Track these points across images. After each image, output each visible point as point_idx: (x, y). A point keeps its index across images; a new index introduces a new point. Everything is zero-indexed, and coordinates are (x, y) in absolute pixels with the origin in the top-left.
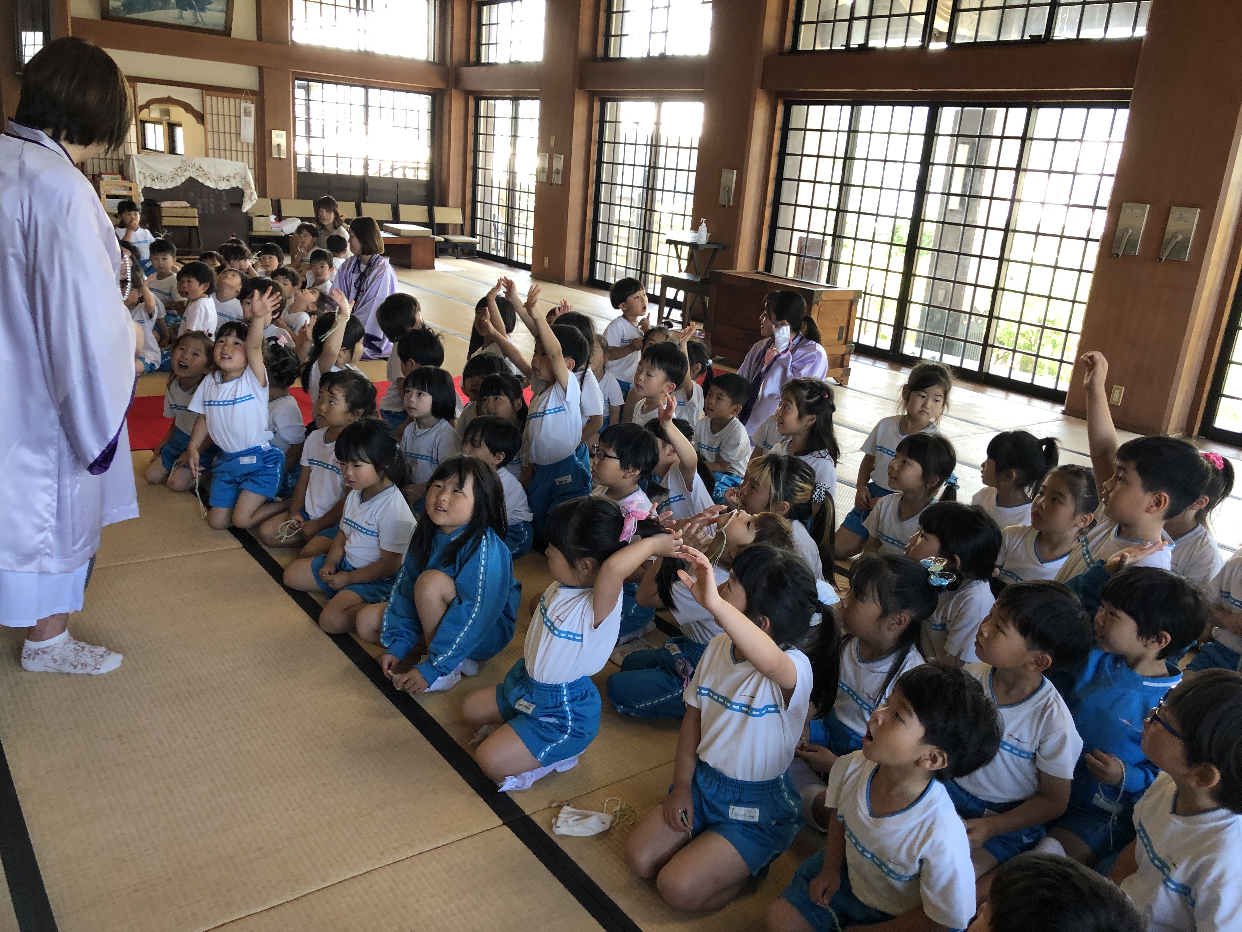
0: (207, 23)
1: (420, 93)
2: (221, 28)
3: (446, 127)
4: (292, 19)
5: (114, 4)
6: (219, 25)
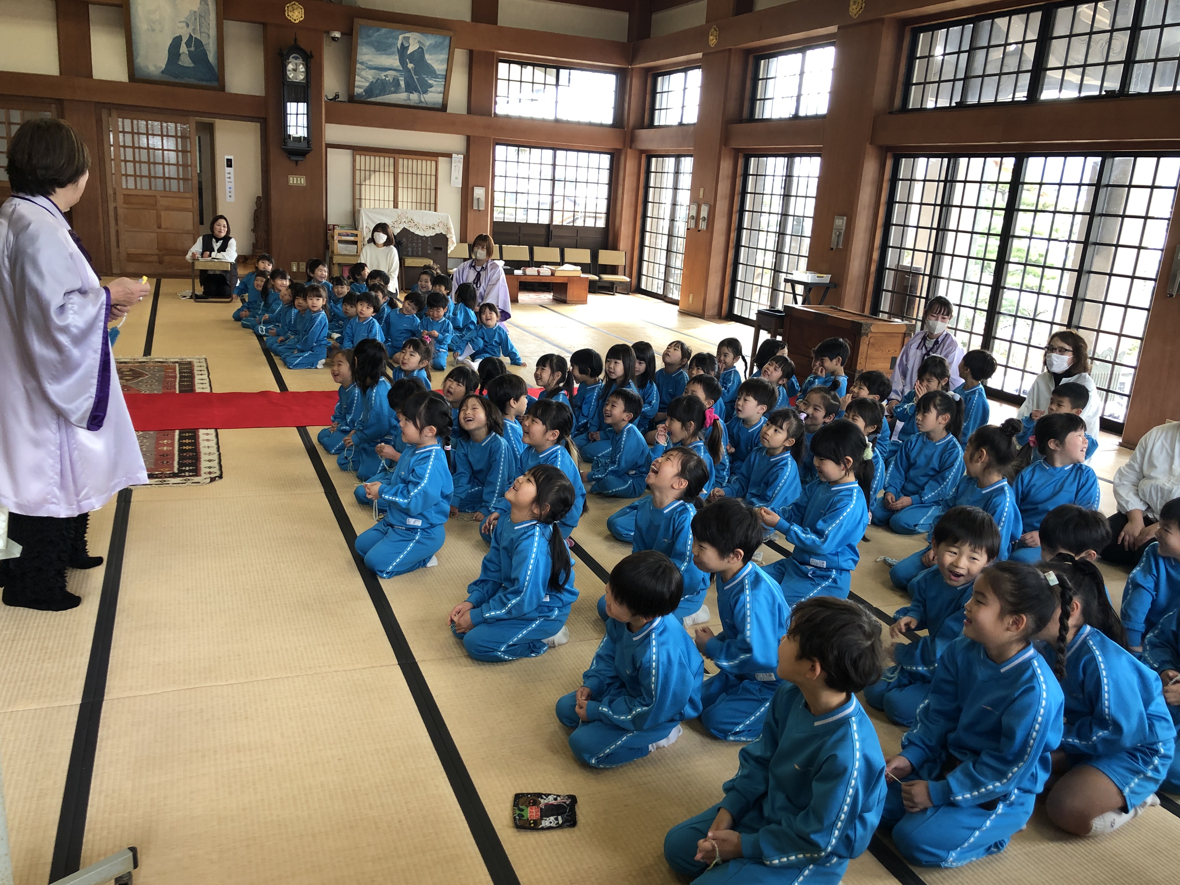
1: (600, 153)
2: (440, 106)
3: (621, 182)
4: (496, 96)
5: (358, 91)
6: (438, 103)
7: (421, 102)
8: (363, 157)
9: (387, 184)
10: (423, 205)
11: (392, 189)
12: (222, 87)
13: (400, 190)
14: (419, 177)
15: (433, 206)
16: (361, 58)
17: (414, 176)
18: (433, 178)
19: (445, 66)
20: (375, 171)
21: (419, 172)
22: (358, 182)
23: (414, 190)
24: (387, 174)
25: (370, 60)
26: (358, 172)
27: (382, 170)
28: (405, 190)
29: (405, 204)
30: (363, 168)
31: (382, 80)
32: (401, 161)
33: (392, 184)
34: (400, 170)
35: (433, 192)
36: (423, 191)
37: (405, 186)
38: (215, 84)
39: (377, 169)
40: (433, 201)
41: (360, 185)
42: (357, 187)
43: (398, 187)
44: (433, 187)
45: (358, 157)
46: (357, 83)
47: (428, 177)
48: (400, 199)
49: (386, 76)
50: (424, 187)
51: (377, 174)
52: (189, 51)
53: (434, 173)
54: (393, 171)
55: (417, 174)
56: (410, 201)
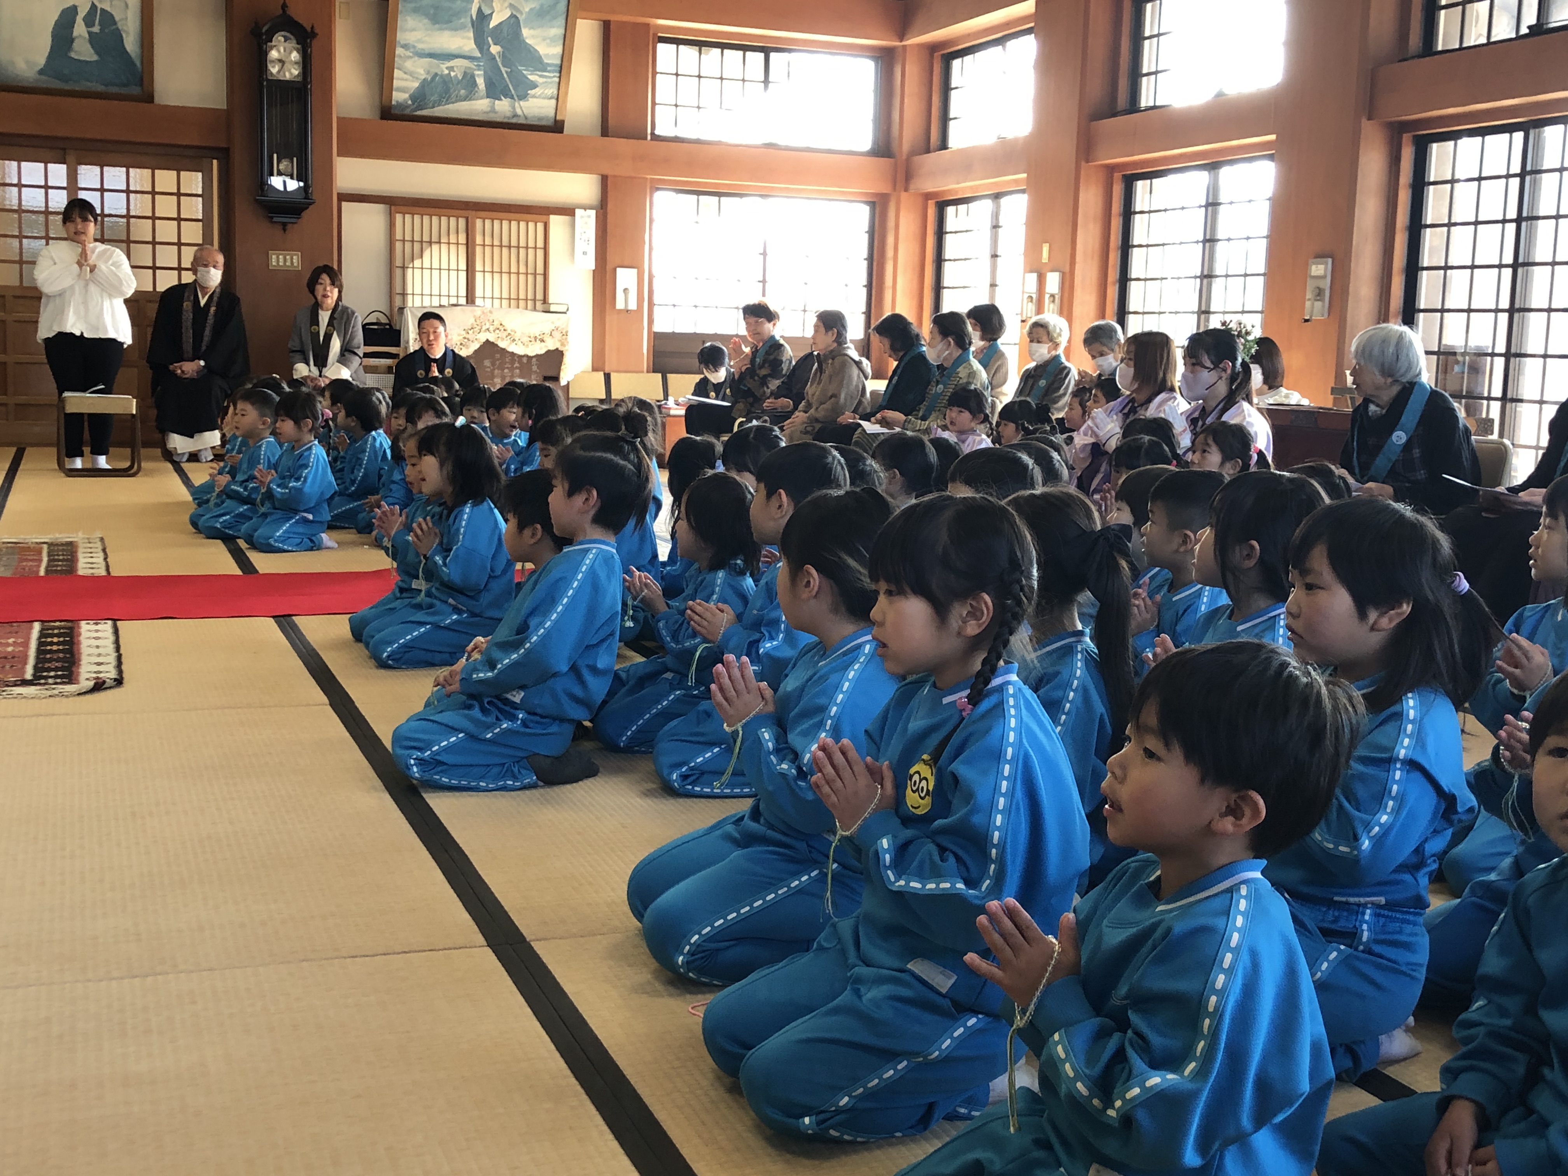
0: (529, 116)
1: (852, 201)
2: (550, 123)
3: (890, 253)
4: (654, 104)
5: (399, 97)
6: (547, 118)
7: (515, 115)
8: (408, 217)
9: (453, 266)
10: (522, 303)
11: (463, 275)
12: (149, 98)
13: (479, 276)
14: (513, 250)
15: (540, 304)
16: (402, 37)
17: (505, 251)
18: (540, 253)
19: (558, 50)
20: (430, 243)
21: (514, 243)
22: (398, 262)
23: (505, 277)
24: (453, 248)
25: (419, 41)
26: (398, 246)
27: (444, 239)
28: (488, 276)
29: (488, 298)
30: (408, 237)
31: (442, 76)
32: (479, 222)
33: (463, 266)
34: (479, 240)
35: (540, 279)
36: (522, 278)
37: (488, 268)
38: (135, 90)
39: (435, 238)
40: (540, 296)
41: (404, 268)
42: (398, 272)
43: (474, 271)
44: (540, 269)
45: (399, 218)
46: (396, 83)
48: (479, 292)
49: (451, 69)
50: (522, 269)
51: (435, 247)
52: (89, 33)
53: (540, 244)
54: (465, 242)
55: (510, 247)
56: (497, 294)
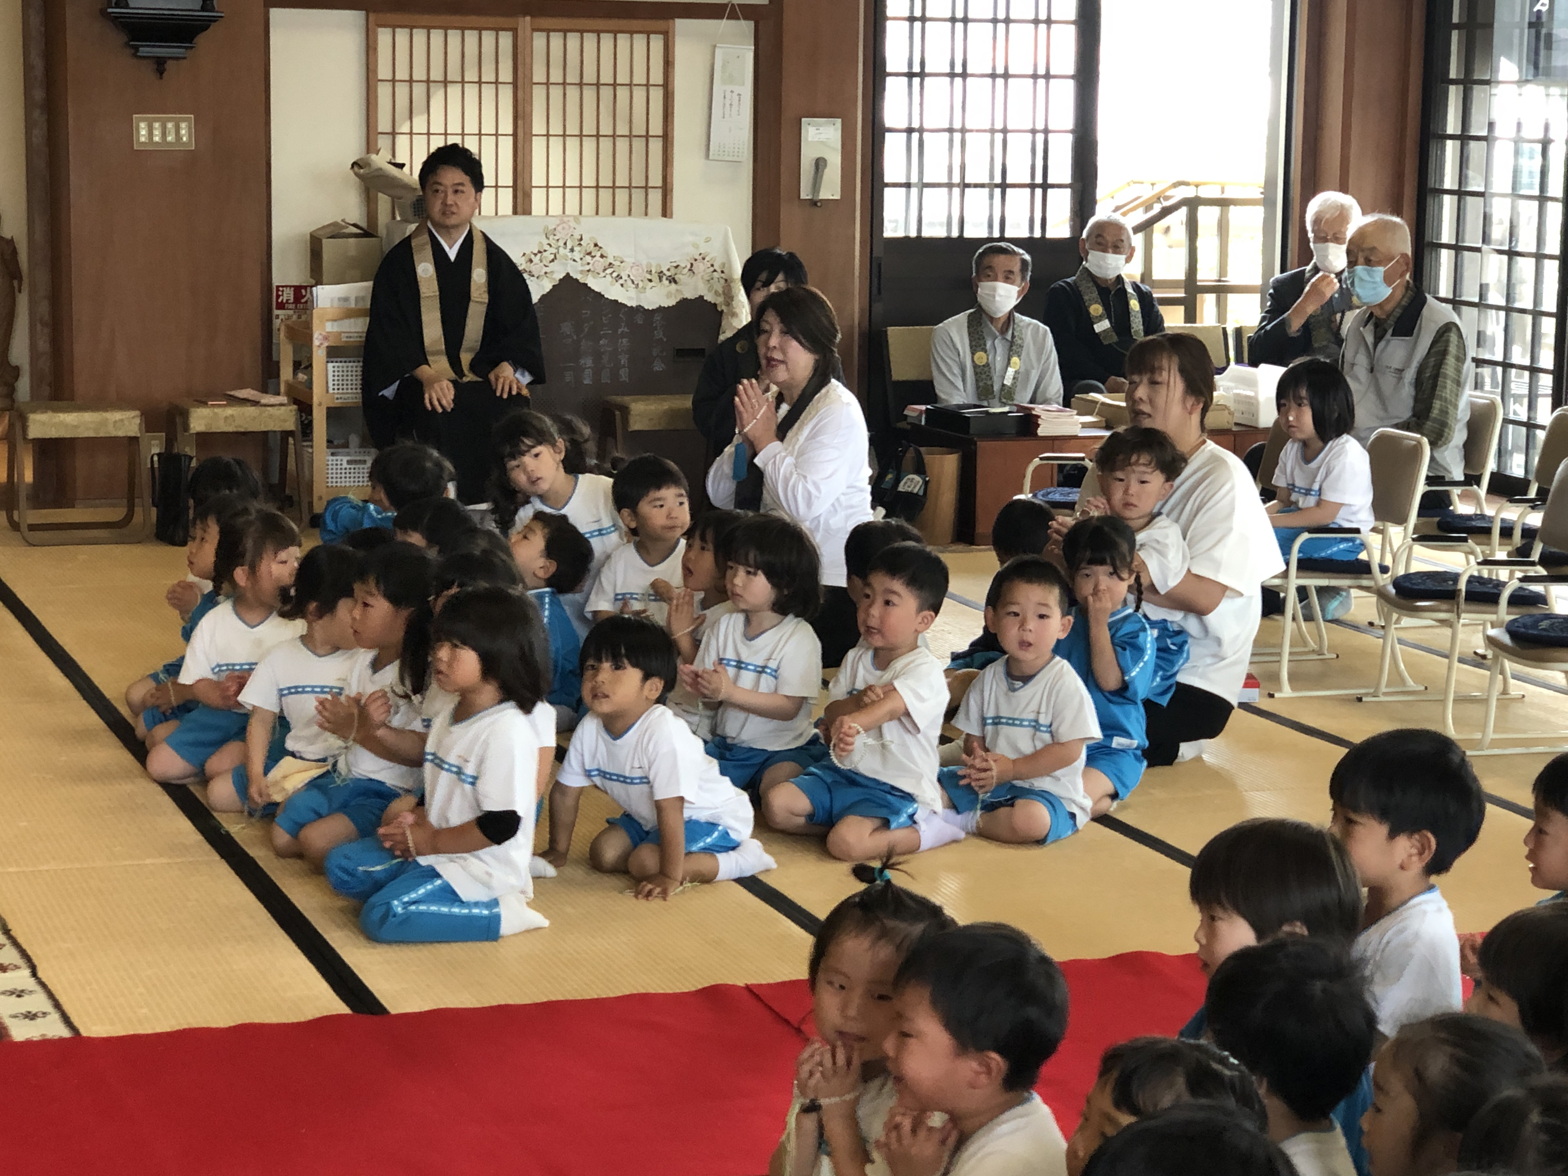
8: (402, 35)
9: (488, 126)
10: (622, 196)
13: (538, 146)
14: (606, 92)
15: (656, 197)
17: (589, 94)
18: (657, 95)
20: (445, 83)
21: (606, 77)
22: (384, 125)
23: (589, 145)
24: (488, 91)
26: (383, 92)
27: (471, 75)
28: (556, 144)
29: (556, 195)
30: (402, 73)
32: (539, 40)
33: (507, 127)
34: (539, 75)
35: (656, 146)
36: (622, 145)
37: (556, 129)
39: (454, 74)
40: (656, 180)
41: (393, 134)
43: (529, 135)
44: (656, 128)
45: (384, 36)
47: (639, 94)
48: (538, 178)
50: (623, 129)
51: (454, 91)
53: (657, 77)
54: (510, 79)
55: (598, 85)
56: (572, 180)
